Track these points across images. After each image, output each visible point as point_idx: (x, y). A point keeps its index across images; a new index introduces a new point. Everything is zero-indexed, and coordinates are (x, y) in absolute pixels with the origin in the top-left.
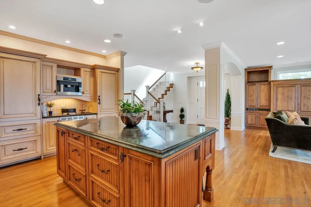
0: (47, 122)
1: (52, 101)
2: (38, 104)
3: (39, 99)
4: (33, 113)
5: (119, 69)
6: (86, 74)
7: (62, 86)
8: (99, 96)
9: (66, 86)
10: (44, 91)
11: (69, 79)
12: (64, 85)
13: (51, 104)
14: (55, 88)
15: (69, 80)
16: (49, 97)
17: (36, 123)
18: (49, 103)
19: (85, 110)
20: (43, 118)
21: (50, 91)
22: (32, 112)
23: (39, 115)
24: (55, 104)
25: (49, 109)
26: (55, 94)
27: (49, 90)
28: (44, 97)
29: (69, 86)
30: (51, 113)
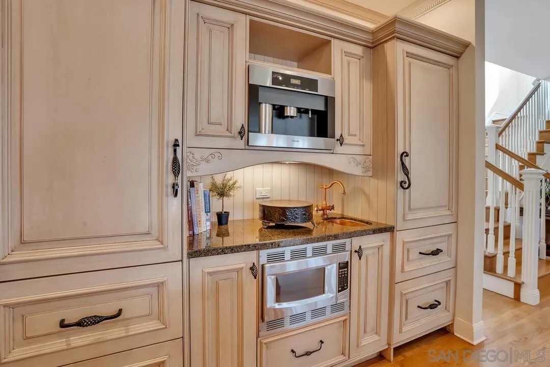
0: (209, 273)
1: (229, 175)
2: (170, 190)
3: (176, 167)
4: (148, 234)
5: (466, 45)
6: (349, 64)
7: (266, 111)
8: (405, 154)
9: (279, 111)
10: (199, 129)
11: (293, 81)
12: (274, 106)
13: (224, 186)
14: (240, 116)
15: (294, 85)
16: (220, 158)
17: (162, 283)
18: (219, 180)
19: (332, 208)
20: (194, 253)
21: (222, 130)
22: (145, 230)
23: (176, 244)
24: (237, 185)
25: (217, 205)
26: (241, 143)
27: (220, 124)
28: (198, 154)
29: (291, 111)
30: (224, 222)
